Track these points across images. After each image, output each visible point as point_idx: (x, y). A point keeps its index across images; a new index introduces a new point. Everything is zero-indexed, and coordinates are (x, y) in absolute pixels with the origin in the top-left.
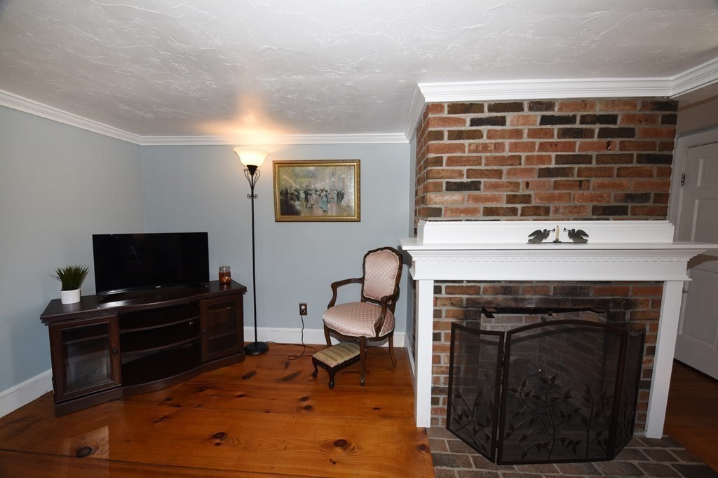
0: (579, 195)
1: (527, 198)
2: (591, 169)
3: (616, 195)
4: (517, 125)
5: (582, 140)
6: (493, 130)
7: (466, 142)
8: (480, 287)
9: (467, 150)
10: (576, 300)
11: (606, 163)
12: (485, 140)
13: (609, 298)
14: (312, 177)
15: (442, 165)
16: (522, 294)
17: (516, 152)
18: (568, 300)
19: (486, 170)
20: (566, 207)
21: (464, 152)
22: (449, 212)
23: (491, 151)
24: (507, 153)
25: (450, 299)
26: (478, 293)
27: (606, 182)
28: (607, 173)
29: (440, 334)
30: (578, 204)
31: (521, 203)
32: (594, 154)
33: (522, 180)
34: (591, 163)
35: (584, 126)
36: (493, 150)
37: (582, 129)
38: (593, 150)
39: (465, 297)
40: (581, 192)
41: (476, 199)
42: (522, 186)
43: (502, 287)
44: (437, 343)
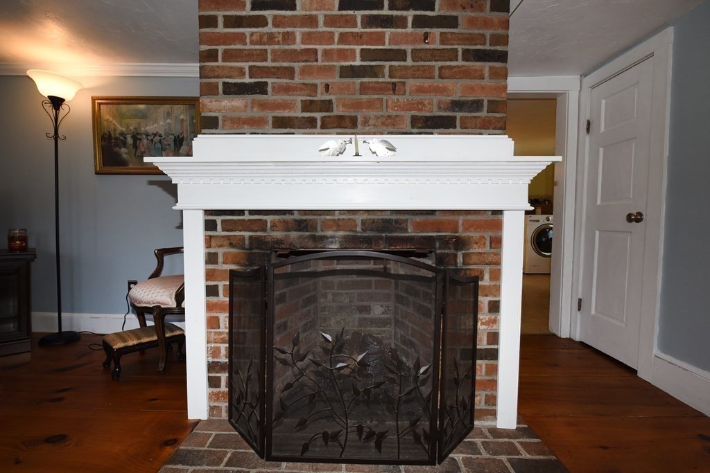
0: (393, 102)
1: (327, 105)
2: (406, 68)
3: (439, 102)
4: (310, 10)
5: (393, 30)
6: (280, 16)
7: (247, 31)
8: (266, 221)
9: (248, 41)
10: (392, 238)
11: (424, 61)
12: (270, 28)
13: (434, 234)
14: (142, 118)
15: (217, 60)
16: (322, 231)
17: (311, 44)
18: (381, 238)
19: (274, 67)
20: (377, 118)
21: (245, 44)
22: (228, 123)
23: (278, 43)
24: (299, 46)
25: (228, 237)
26: (264, 230)
27: (426, 85)
28: (426, 73)
29: (217, 286)
30: (393, 113)
31: (321, 111)
32: (409, 48)
33: (319, 81)
34: (405, 60)
35: (395, 13)
36: (281, 42)
37: (392, 16)
38: (407, 43)
39: (247, 234)
40: (395, 97)
41: (263, 106)
42: (320, 89)
43: (295, 220)
44: (213, 299)
